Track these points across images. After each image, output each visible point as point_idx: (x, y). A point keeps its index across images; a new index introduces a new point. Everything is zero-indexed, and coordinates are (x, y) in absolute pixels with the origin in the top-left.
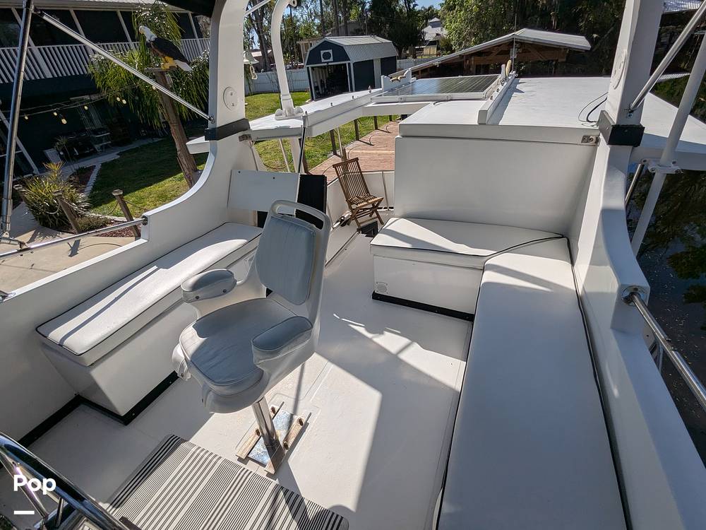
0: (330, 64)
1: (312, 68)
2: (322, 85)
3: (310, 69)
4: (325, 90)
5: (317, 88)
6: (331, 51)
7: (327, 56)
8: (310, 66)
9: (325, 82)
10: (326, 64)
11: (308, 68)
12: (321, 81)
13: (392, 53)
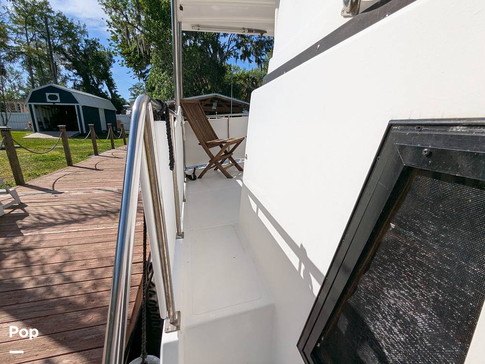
0: (56, 104)
2: (46, 121)
3: (33, 106)
4: (49, 126)
5: (40, 123)
6: (57, 95)
7: (53, 98)
8: (33, 104)
9: (49, 119)
10: (52, 104)
11: (30, 105)
12: (45, 119)
13: (112, 108)
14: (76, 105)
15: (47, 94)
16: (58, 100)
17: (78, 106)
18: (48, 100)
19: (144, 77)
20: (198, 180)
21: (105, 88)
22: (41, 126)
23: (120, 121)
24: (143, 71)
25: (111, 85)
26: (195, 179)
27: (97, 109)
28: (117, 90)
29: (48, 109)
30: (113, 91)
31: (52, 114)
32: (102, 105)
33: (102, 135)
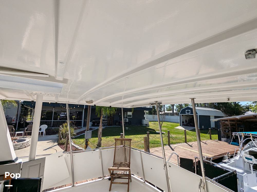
1: (182, 115)
2: (186, 121)
3: (181, 115)
4: (187, 123)
5: (183, 122)
6: (190, 110)
7: (188, 112)
8: (181, 114)
10: (187, 114)
11: (180, 115)
12: (186, 120)
15: (186, 111)
16: (190, 113)
18: (186, 113)
22: (183, 123)
27: (209, 116)
29: (188, 116)
31: (190, 118)
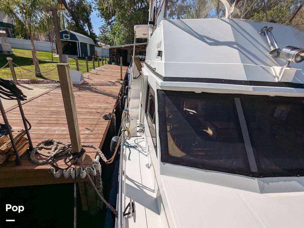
6: (68, 35)
7: (66, 37)
13: (93, 43)
14: (77, 41)
15: (64, 35)
16: (69, 39)
17: (78, 42)
18: (64, 38)
19: (110, 25)
20: (136, 79)
21: (87, 29)
23: (96, 51)
24: (110, 21)
25: (90, 26)
26: (135, 78)
27: (86, 44)
28: (93, 30)
29: (63, 42)
30: (91, 30)
32: (89, 41)
33: (90, 59)
